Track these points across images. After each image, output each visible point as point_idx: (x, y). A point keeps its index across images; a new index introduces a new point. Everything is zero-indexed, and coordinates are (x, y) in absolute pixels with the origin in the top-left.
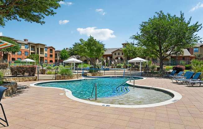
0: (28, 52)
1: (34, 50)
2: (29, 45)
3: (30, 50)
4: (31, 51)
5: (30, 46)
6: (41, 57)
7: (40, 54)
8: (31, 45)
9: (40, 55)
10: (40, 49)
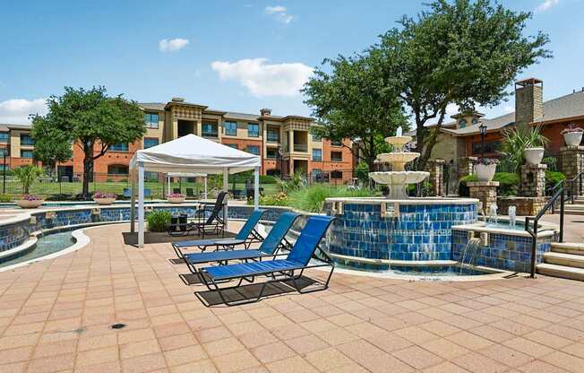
0: (259, 147)
1: (279, 141)
2: (260, 125)
3: (265, 140)
4: (267, 144)
5: (265, 126)
6: (295, 161)
7: (292, 151)
8: (266, 122)
9: (294, 155)
10: (292, 134)
